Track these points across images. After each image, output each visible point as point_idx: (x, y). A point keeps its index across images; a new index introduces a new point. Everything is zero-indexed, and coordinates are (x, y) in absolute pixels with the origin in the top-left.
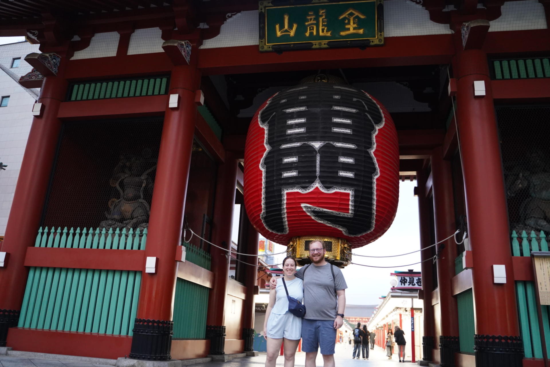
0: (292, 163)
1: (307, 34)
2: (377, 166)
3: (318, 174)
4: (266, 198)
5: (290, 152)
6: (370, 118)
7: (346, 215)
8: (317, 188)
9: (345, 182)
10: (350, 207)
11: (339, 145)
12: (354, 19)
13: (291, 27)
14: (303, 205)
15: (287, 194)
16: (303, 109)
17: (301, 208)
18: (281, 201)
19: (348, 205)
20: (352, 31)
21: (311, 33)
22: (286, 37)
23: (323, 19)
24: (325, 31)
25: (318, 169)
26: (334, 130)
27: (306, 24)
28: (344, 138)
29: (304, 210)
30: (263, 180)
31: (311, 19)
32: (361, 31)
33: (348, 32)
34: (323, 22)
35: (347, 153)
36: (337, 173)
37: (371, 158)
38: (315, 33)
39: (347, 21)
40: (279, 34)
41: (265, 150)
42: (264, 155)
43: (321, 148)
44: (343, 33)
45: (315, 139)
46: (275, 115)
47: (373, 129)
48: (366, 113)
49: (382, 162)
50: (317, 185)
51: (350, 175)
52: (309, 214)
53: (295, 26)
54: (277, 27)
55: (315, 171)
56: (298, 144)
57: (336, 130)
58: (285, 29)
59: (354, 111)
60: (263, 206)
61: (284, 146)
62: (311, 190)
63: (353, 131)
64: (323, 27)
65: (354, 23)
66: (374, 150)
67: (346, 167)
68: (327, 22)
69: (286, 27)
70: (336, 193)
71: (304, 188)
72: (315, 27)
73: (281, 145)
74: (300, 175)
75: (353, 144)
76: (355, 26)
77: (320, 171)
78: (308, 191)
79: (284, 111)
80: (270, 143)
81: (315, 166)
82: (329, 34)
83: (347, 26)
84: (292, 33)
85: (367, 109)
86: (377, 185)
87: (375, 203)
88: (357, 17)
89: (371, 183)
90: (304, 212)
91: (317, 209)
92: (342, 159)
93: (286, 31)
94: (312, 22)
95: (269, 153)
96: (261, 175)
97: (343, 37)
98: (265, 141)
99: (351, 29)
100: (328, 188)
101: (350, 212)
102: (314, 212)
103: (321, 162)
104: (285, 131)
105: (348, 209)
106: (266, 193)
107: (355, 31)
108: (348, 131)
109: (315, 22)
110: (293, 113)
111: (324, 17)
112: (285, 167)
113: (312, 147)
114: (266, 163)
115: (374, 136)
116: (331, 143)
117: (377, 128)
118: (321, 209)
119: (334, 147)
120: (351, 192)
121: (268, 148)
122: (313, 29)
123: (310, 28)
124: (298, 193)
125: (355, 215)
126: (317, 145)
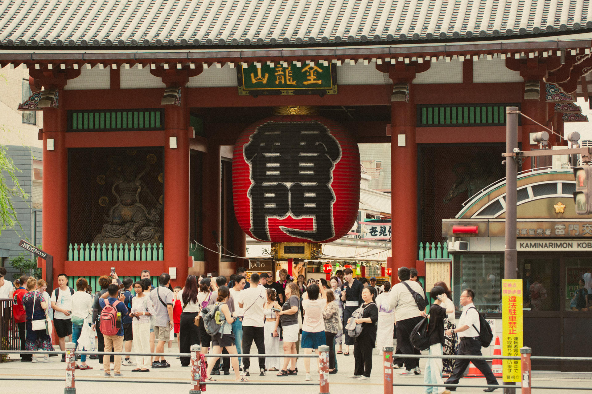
0: (271, 198)
1: (277, 83)
2: (334, 194)
3: (290, 206)
4: (254, 220)
5: (270, 189)
6: (329, 157)
7: (311, 231)
8: (290, 216)
9: (310, 211)
10: (314, 227)
11: (304, 184)
12: (314, 72)
13: (263, 76)
14: (280, 227)
15: (269, 219)
16: (277, 155)
17: (279, 229)
18: (265, 223)
19: (312, 226)
20: (312, 82)
21: (280, 82)
22: (259, 84)
23: (289, 71)
24: (291, 80)
25: (290, 203)
26: (301, 172)
27: (276, 74)
28: (308, 178)
29: (282, 230)
30: (251, 207)
31: (279, 71)
32: (320, 82)
33: (309, 82)
34: (289, 73)
35: (310, 189)
36: (303, 205)
37: (329, 190)
38: (283, 82)
39: (308, 74)
40: (254, 81)
41: (251, 183)
42: (250, 187)
43: (292, 187)
44: (306, 83)
45: (287, 180)
46: (257, 155)
47: (331, 165)
48: (326, 154)
49: (338, 190)
50: (290, 214)
51: (313, 205)
52: (285, 232)
53: (267, 75)
54: (252, 75)
55: (288, 205)
56: (275, 184)
57: (302, 172)
58: (258, 78)
59: (316, 154)
60: (251, 224)
61: (265, 184)
62: (285, 217)
63: (315, 171)
64: (290, 78)
65: (314, 75)
66: (331, 183)
67: (310, 200)
68: (292, 73)
69: (260, 76)
70: (303, 219)
71: (281, 216)
72: (283, 76)
73: (262, 182)
74: (277, 207)
75: (315, 182)
76: (315, 77)
77: (292, 205)
78: (283, 218)
79: (264, 154)
80: (254, 178)
81: (288, 201)
82: (294, 83)
83: (309, 78)
84: (265, 81)
85: (326, 150)
86: (334, 209)
87: (333, 221)
88: (316, 71)
89: (329, 208)
90: (282, 231)
91: (291, 229)
92: (307, 195)
93: (260, 79)
94: (281, 73)
95: (254, 187)
96: (249, 202)
97: (305, 86)
98: (250, 177)
99: (312, 79)
100: (297, 216)
101: (314, 229)
102: (288, 231)
103: (292, 198)
104: (265, 172)
105: (313, 228)
106: (253, 216)
107: (315, 82)
108: (311, 172)
109: (283, 73)
110: (270, 157)
111: (290, 69)
112: (266, 200)
113: (285, 186)
114: (252, 193)
115: (332, 171)
116: (299, 183)
117: (334, 164)
118: (293, 229)
119: (301, 186)
120: (313, 217)
121: (253, 183)
122: (281, 79)
123: (279, 78)
124: (276, 219)
125: (318, 231)
126: (289, 185)
